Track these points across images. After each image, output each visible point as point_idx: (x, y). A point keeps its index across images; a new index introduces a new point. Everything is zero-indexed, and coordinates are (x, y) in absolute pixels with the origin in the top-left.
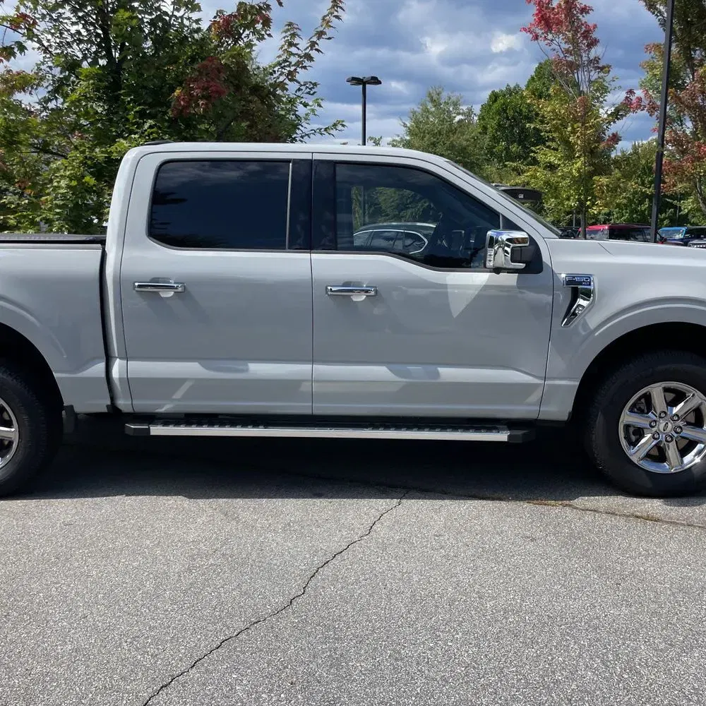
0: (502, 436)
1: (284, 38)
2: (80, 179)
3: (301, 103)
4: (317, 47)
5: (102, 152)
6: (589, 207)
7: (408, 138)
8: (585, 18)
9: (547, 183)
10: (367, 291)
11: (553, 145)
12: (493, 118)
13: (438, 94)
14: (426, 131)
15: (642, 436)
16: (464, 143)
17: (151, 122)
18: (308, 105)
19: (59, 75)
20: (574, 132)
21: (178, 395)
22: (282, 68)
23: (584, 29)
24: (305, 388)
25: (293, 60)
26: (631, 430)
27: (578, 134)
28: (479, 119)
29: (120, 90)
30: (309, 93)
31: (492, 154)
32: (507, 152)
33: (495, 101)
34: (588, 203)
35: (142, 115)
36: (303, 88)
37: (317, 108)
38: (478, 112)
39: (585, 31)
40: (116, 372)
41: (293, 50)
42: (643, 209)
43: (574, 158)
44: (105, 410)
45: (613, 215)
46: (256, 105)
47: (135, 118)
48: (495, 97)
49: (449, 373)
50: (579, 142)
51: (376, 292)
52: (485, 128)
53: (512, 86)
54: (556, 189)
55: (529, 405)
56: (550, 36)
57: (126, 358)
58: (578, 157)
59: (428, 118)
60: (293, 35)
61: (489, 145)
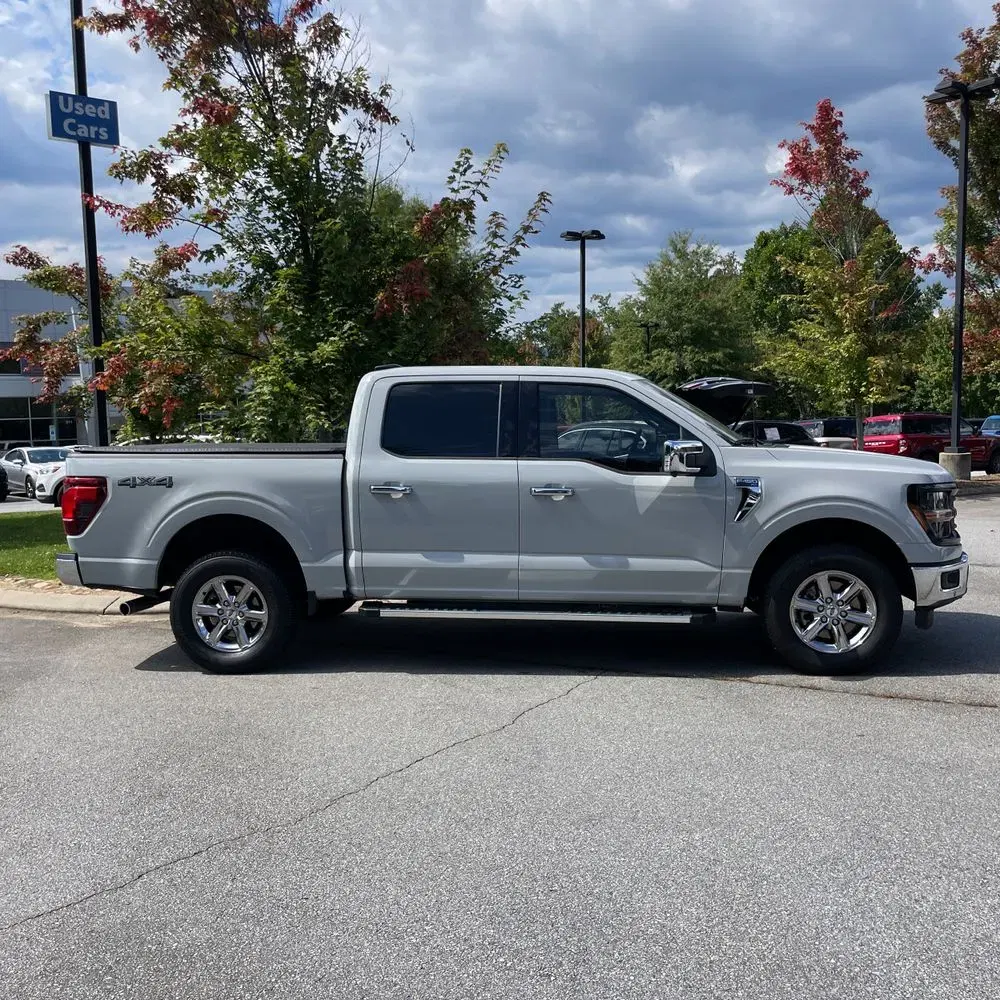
0: (685, 619)
1: (489, 229)
2: (280, 384)
3: (506, 297)
4: (523, 241)
5: (301, 356)
6: (863, 395)
7: (643, 299)
8: (851, 165)
9: (811, 365)
10: (566, 492)
11: (818, 318)
12: (762, 268)
13: (684, 242)
14: (669, 290)
15: (812, 620)
16: (719, 304)
17: (350, 323)
18: (514, 298)
19: (253, 273)
20: (841, 302)
21: (404, 582)
22: (486, 261)
23: (851, 176)
24: (512, 575)
25: (499, 253)
26: (803, 614)
27: (847, 305)
28: (744, 269)
29: (318, 290)
30: (513, 286)
31: (762, 315)
32: (783, 313)
33: (766, 244)
34: (863, 389)
35: (343, 316)
36: (509, 282)
37: (523, 300)
38: (743, 261)
39: (853, 181)
40: (352, 563)
41: (497, 241)
42: (973, 388)
43: (843, 334)
44: (341, 595)
45: (932, 397)
46: (459, 301)
47: (334, 319)
48: (764, 240)
49: (637, 563)
50: (848, 315)
51: (573, 492)
52: (752, 282)
53: (788, 225)
54: (822, 371)
55: (709, 591)
56: (807, 189)
57: (361, 549)
58: (848, 333)
59: (670, 272)
60: (498, 225)
61: (757, 304)
